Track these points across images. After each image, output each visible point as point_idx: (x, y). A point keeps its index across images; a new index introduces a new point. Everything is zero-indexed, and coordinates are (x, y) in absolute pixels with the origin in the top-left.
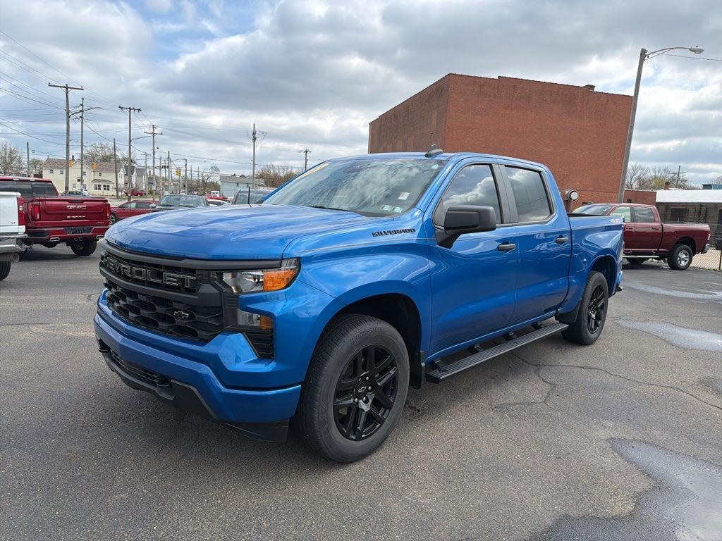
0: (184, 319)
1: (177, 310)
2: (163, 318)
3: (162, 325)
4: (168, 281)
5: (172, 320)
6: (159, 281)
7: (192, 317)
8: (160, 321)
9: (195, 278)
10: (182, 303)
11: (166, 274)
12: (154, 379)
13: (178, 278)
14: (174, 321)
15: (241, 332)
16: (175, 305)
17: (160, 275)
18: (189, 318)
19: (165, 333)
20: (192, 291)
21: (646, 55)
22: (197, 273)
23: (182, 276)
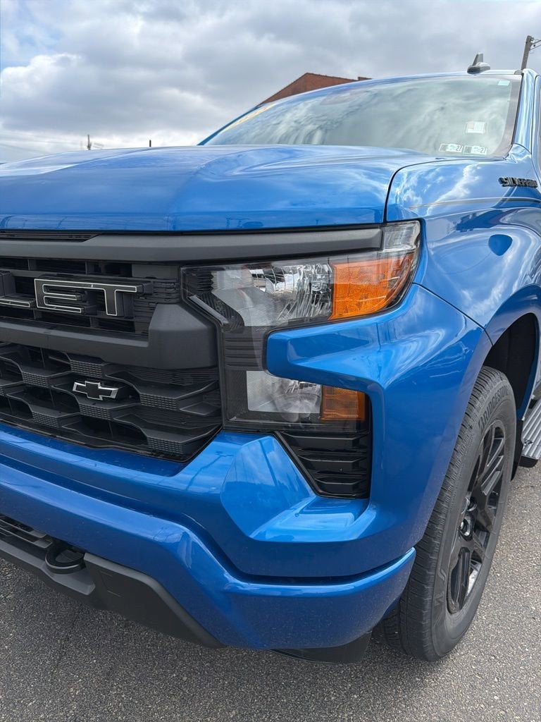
0: (106, 401)
1: (82, 379)
2: (41, 395)
3: (40, 412)
4: (50, 301)
5: (65, 401)
6: (25, 304)
7: (128, 394)
8: (34, 403)
9: (134, 289)
10: (98, 360)
11: (41, 282)
12: (35, 539)
13: (82, 291)
14: (76, 407)
15: (272, 433)
16: (76, 366)
17: (24, 287)
18: (119, 399)
19: (51, 434)
20: (124, 326)
21: (531, 44)
22: (137, 272)
23: (92, 286)
